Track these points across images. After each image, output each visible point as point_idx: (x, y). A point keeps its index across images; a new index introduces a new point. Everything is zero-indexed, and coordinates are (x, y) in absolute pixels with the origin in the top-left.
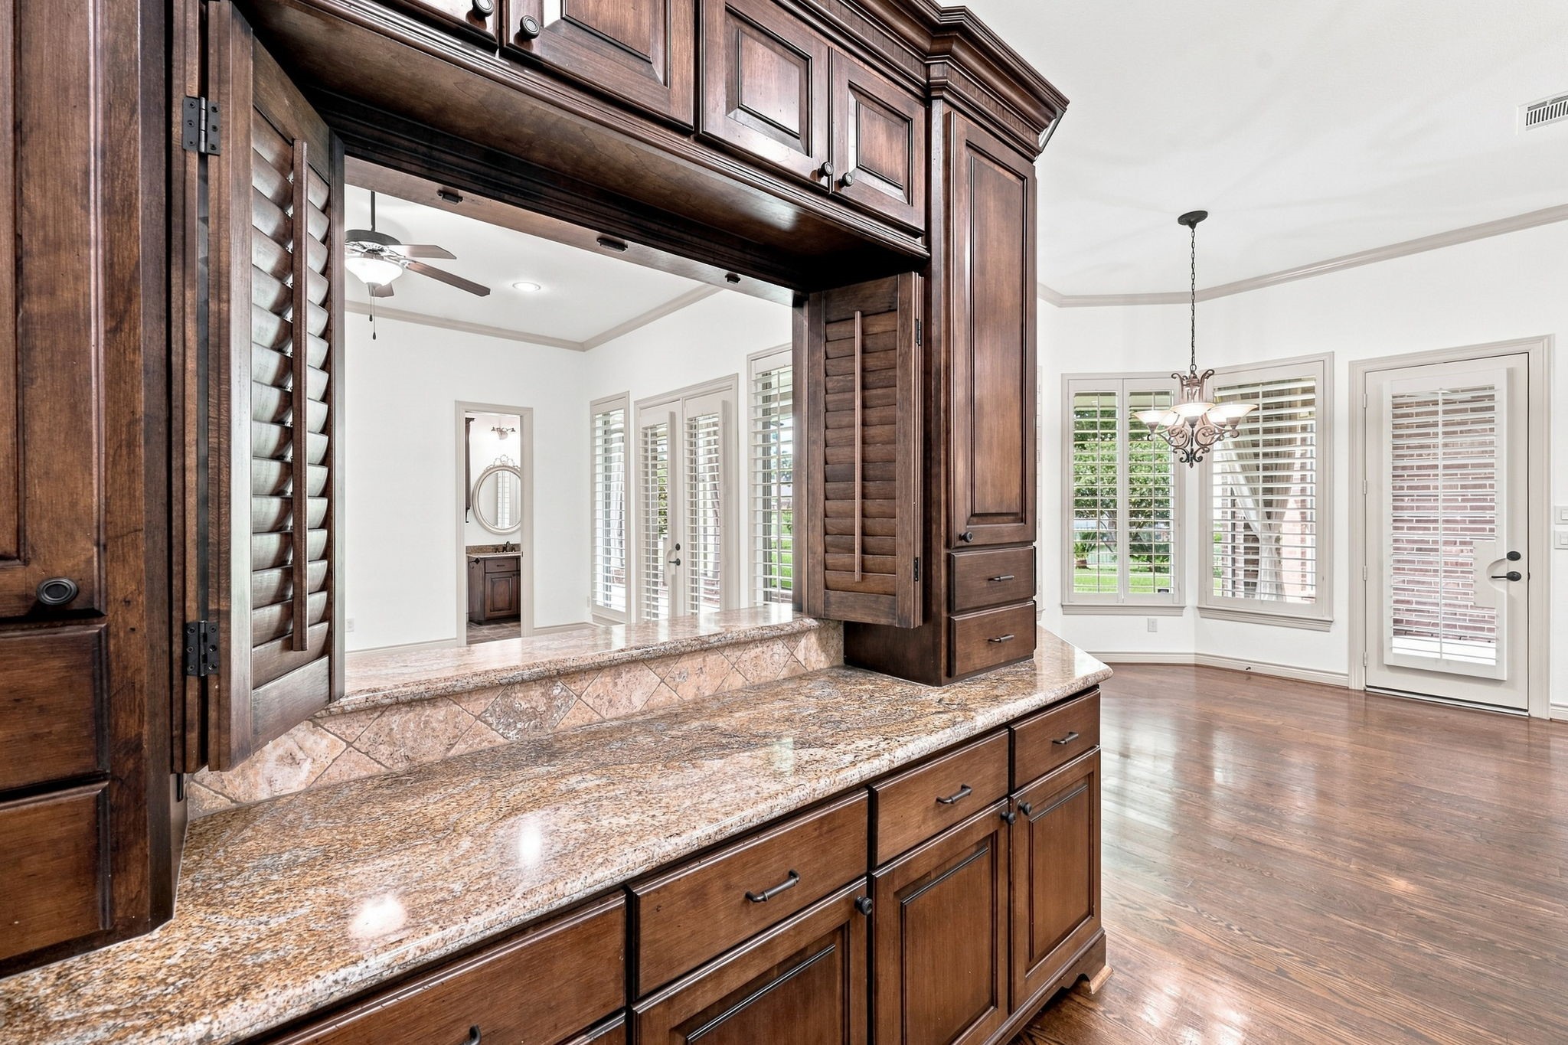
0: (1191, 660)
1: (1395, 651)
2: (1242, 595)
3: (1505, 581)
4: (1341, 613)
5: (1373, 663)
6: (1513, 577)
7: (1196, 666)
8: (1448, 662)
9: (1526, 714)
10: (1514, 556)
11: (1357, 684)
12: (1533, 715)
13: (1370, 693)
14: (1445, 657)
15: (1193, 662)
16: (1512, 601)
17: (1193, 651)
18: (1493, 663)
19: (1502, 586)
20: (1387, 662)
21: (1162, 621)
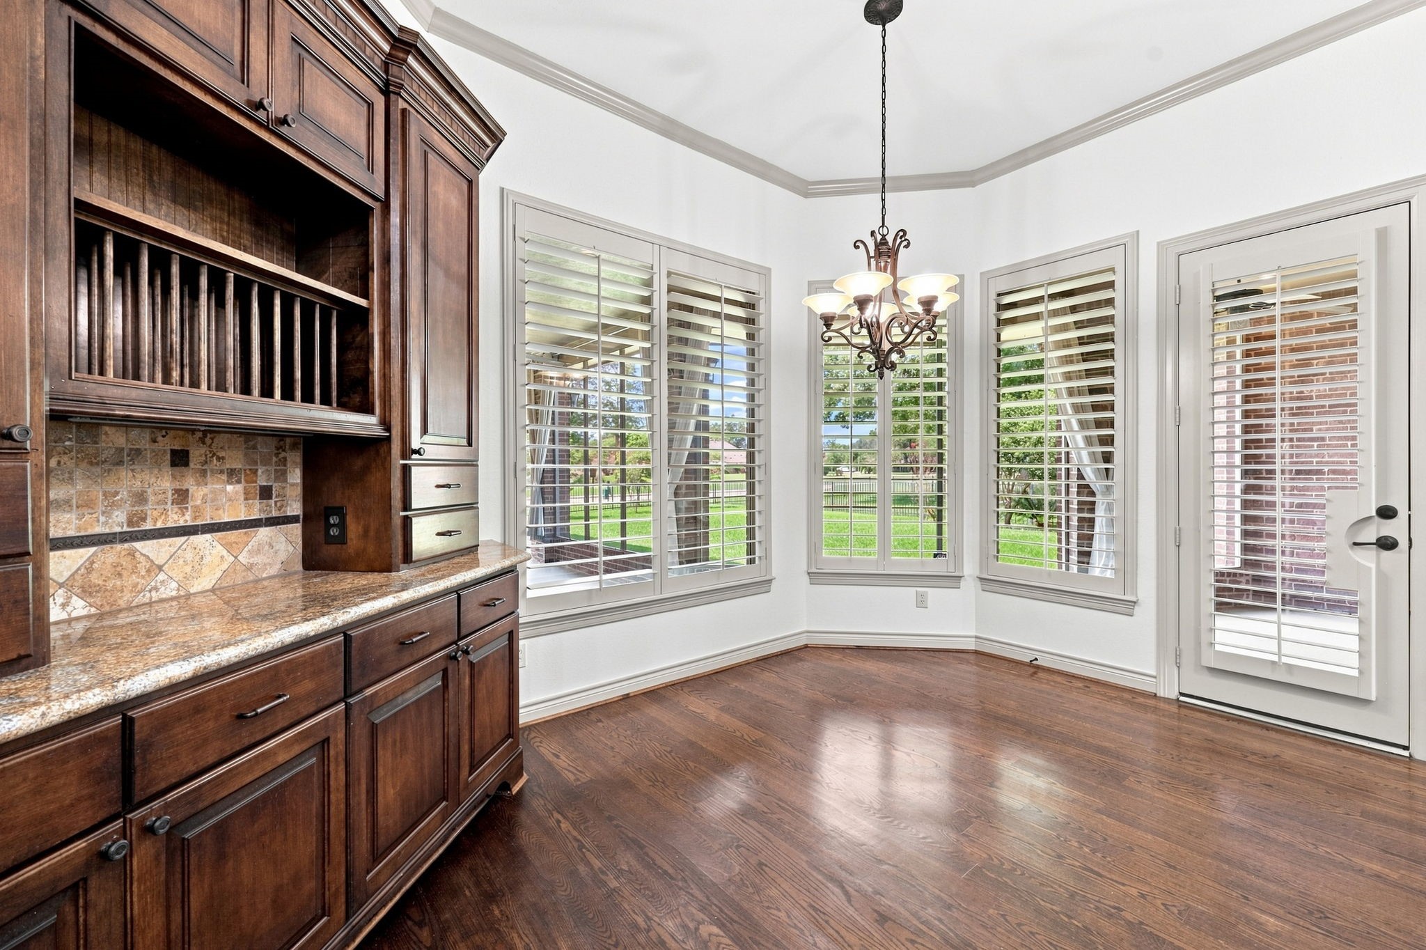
0: (970, 645)
1: (1218, 648)
2: (1075, 570)
3: (1372, 552)
4: (1146, 588)
5: (1188, 659)
6: (1387, 544)
7: (976, 652)
8: (1289, 666)
9: (1406, 753)
10: (1386, 513)
11: (1169, 691)
12: (1417, 756)
13: (1184, 706)
14: (1285, 660)
15: (972, 647)
16: (1383, 578)
17: (973, 634)
18: (1355, 673)
19: (1369, 559)
20: (1205, 663)
21: (932, 593)
